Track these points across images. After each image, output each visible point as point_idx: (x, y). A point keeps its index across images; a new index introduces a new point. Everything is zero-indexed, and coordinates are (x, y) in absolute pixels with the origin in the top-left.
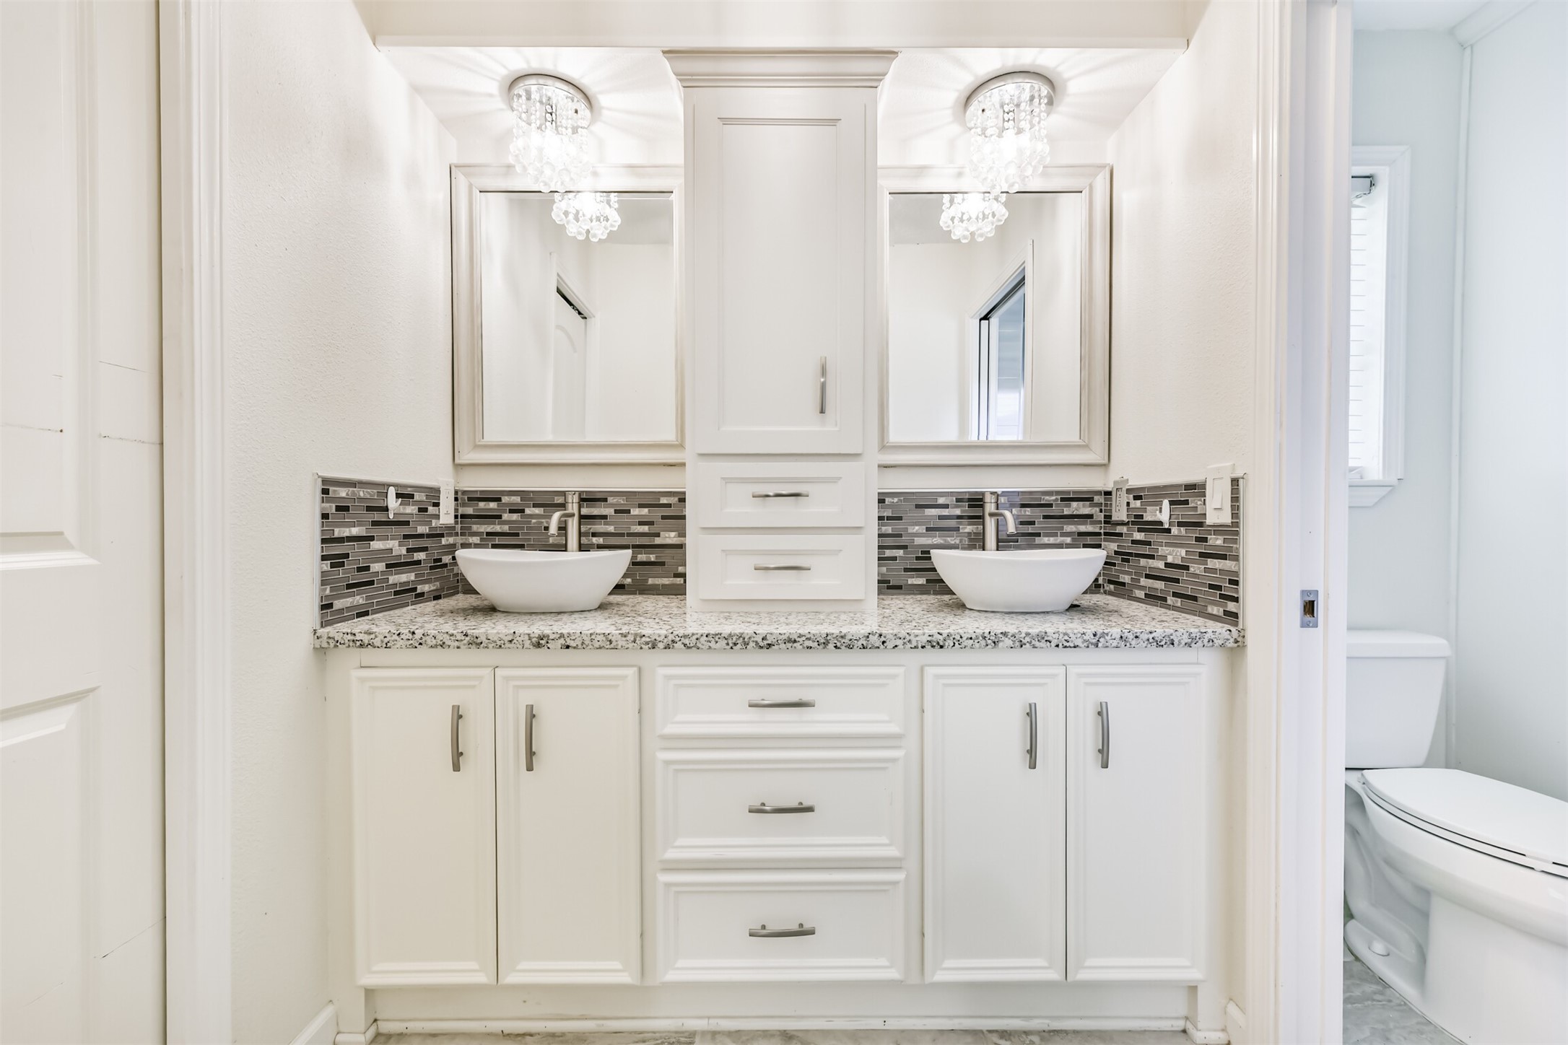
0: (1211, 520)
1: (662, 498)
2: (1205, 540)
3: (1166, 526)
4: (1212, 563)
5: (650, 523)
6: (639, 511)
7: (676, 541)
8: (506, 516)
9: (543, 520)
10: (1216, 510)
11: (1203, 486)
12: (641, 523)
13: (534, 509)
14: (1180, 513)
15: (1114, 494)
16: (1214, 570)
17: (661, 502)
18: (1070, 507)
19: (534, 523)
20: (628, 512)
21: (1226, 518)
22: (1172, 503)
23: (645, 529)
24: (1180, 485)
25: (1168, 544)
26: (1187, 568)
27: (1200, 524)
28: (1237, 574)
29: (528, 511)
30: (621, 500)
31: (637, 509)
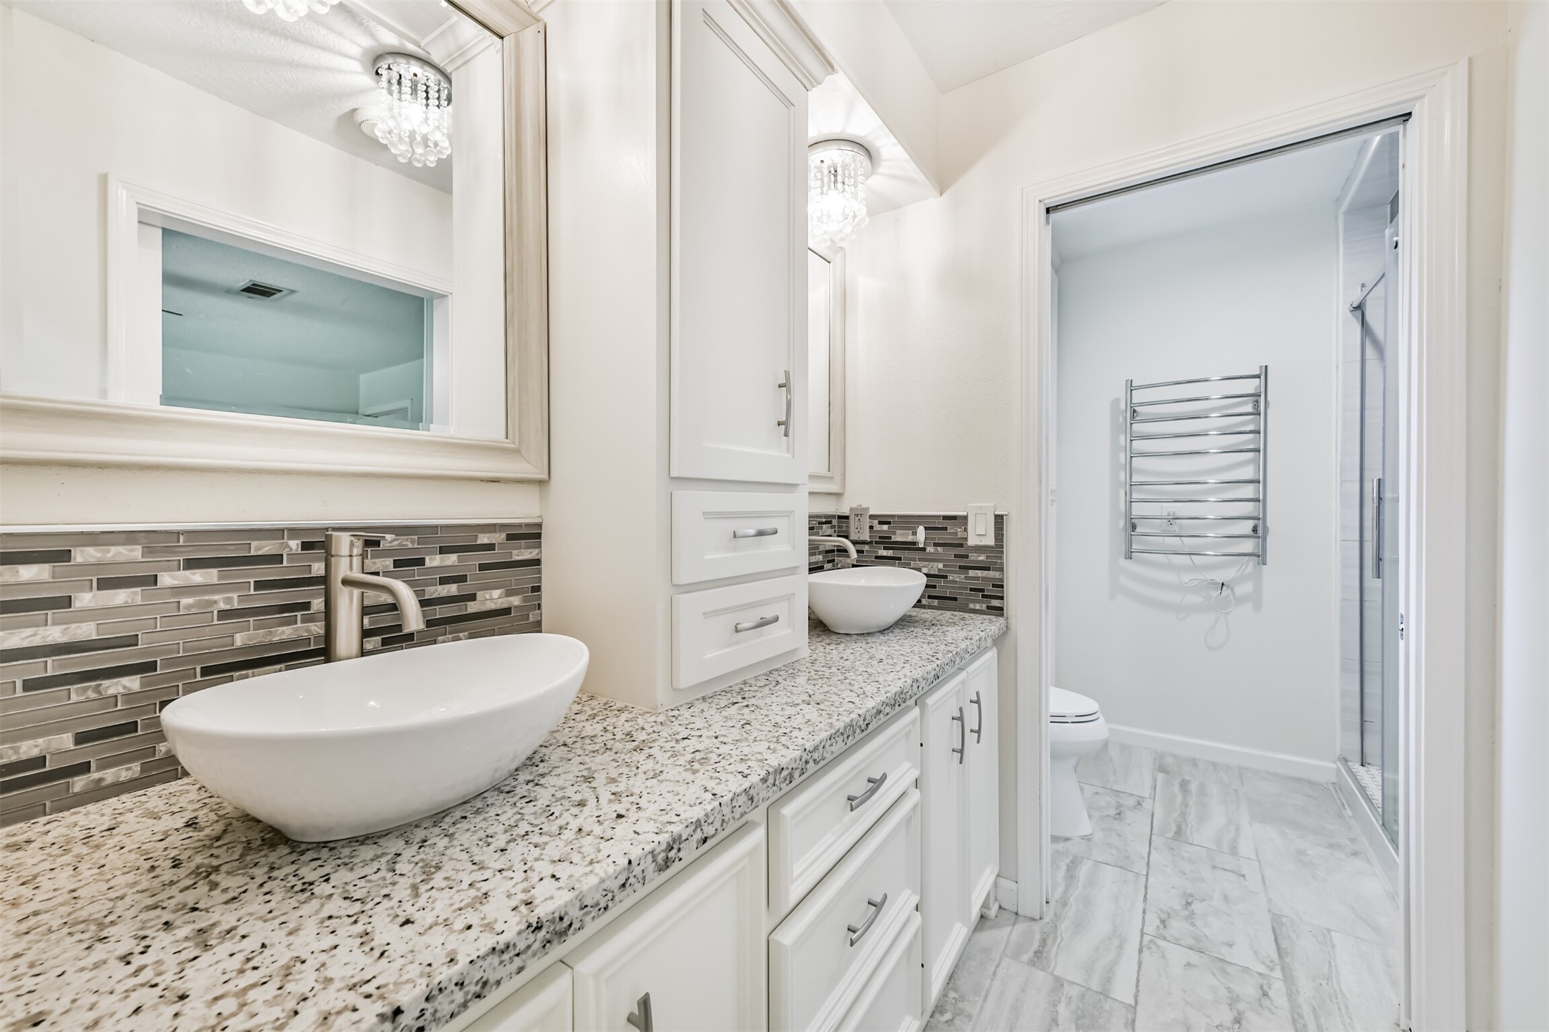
0: (972, 541)
1: (481, 536)
2: (967, 556)
3: (921, 546)
4: (972, 573)
5: (461, 579)
6: (442, 560)
7: (502, 603)
8: (85, 599)
9: (216, 597)
10: (979, 534)
11: (965, 518)
12: (444, 581)
13: (188, 573)
14: (937, 537)
15: (852, 518)
16: (977, 578)
17: (479, 542)
18: (822, 529)
19: (189, 607)
20: (421, 562)
21: (990, 541)
22: (926, 528)
23: (452, 589)
24: (939, 516)
25: (920, 560)
26: (946, 577)
27: (961, 545)
28: (1002, 580)
29: (166, 580)
30: (409, 542)
31: (438, 557)
